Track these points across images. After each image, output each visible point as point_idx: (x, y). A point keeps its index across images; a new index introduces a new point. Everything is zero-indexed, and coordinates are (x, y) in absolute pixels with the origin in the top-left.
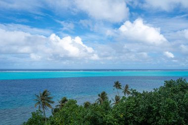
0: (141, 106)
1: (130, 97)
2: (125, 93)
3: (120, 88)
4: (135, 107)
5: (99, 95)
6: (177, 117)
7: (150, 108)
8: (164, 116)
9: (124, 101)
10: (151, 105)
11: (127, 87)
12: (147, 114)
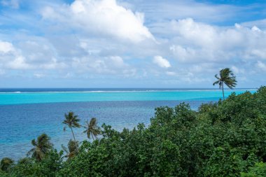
0: (117, 157)
1: (96, 142)
2: (89, 134)
3: (77, 126)
4: (106, 159)
5: (33, 142)
6: (177, 172)
7: (134, 159)
8: (157, 171)
9: (86, 151)
10: (135, 153)
11: (93, 122)
12: (127, 170)
